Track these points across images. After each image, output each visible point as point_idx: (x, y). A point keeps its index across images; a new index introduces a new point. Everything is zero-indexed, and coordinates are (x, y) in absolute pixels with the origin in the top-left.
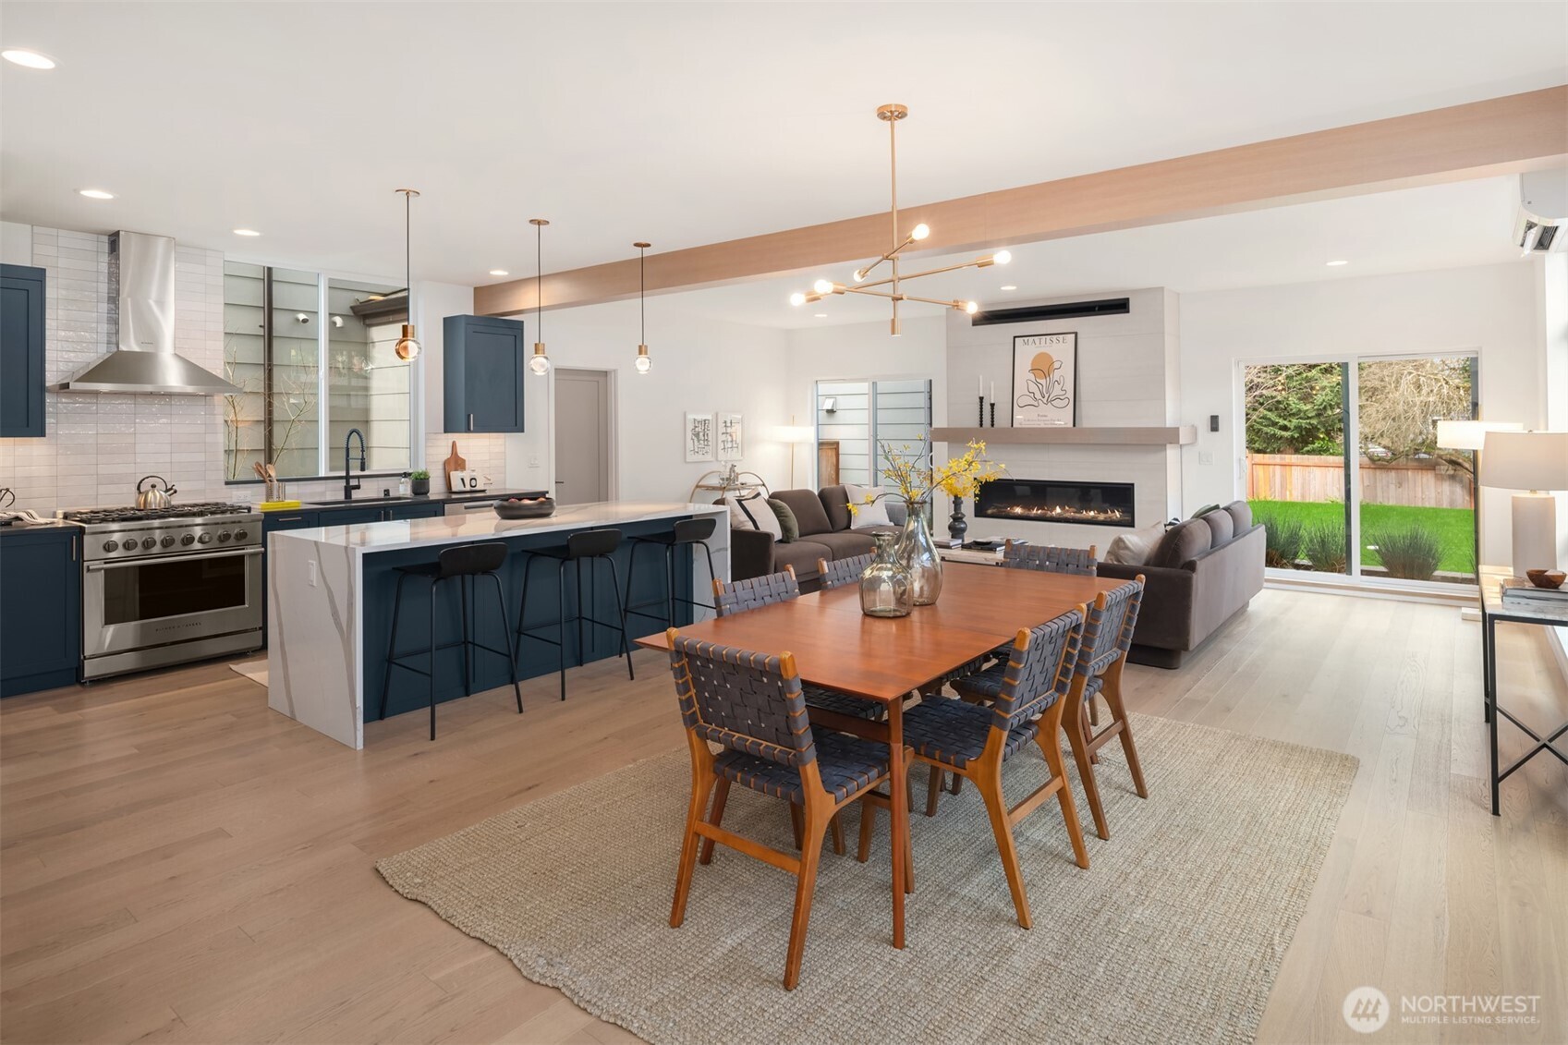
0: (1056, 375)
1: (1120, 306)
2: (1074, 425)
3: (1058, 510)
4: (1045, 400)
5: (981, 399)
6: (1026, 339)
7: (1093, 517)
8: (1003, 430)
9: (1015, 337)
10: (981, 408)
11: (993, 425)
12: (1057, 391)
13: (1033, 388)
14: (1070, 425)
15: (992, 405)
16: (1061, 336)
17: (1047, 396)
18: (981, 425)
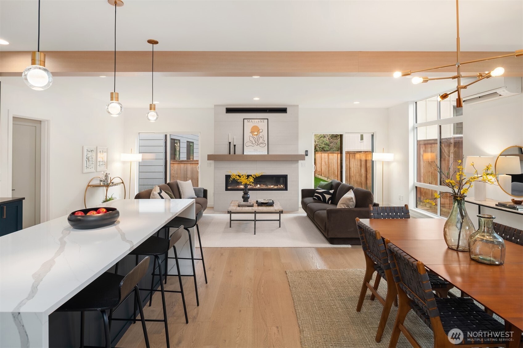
0: (261, 135)
1: (283, 110)
2: (268, 154)
3: (258, 186)
4: (256, 144)
5: (230, 143)
6: (248, 120)
7: (272, 187)
8: (239, 156)
9: (244, 119)
10: (230, 147)
11: (235, 154)
12: (261, 140)
13: (252, 139)
14: (267, 154)
15: (235, 146)
16: (262, 120)
17: (257, 142)
18: (230, 153)
